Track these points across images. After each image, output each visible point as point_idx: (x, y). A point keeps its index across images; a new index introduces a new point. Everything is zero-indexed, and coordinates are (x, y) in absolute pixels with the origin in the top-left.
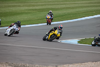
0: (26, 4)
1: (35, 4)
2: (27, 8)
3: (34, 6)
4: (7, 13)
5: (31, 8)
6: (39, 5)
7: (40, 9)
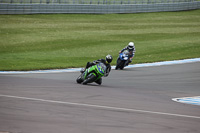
0: (111, 24)
1: (130, 24)
2: (112, 32)
3: (127, 28)
4: (73, 40)
5: (121, 32)
6: (137, 27)
7: (138, 35)
